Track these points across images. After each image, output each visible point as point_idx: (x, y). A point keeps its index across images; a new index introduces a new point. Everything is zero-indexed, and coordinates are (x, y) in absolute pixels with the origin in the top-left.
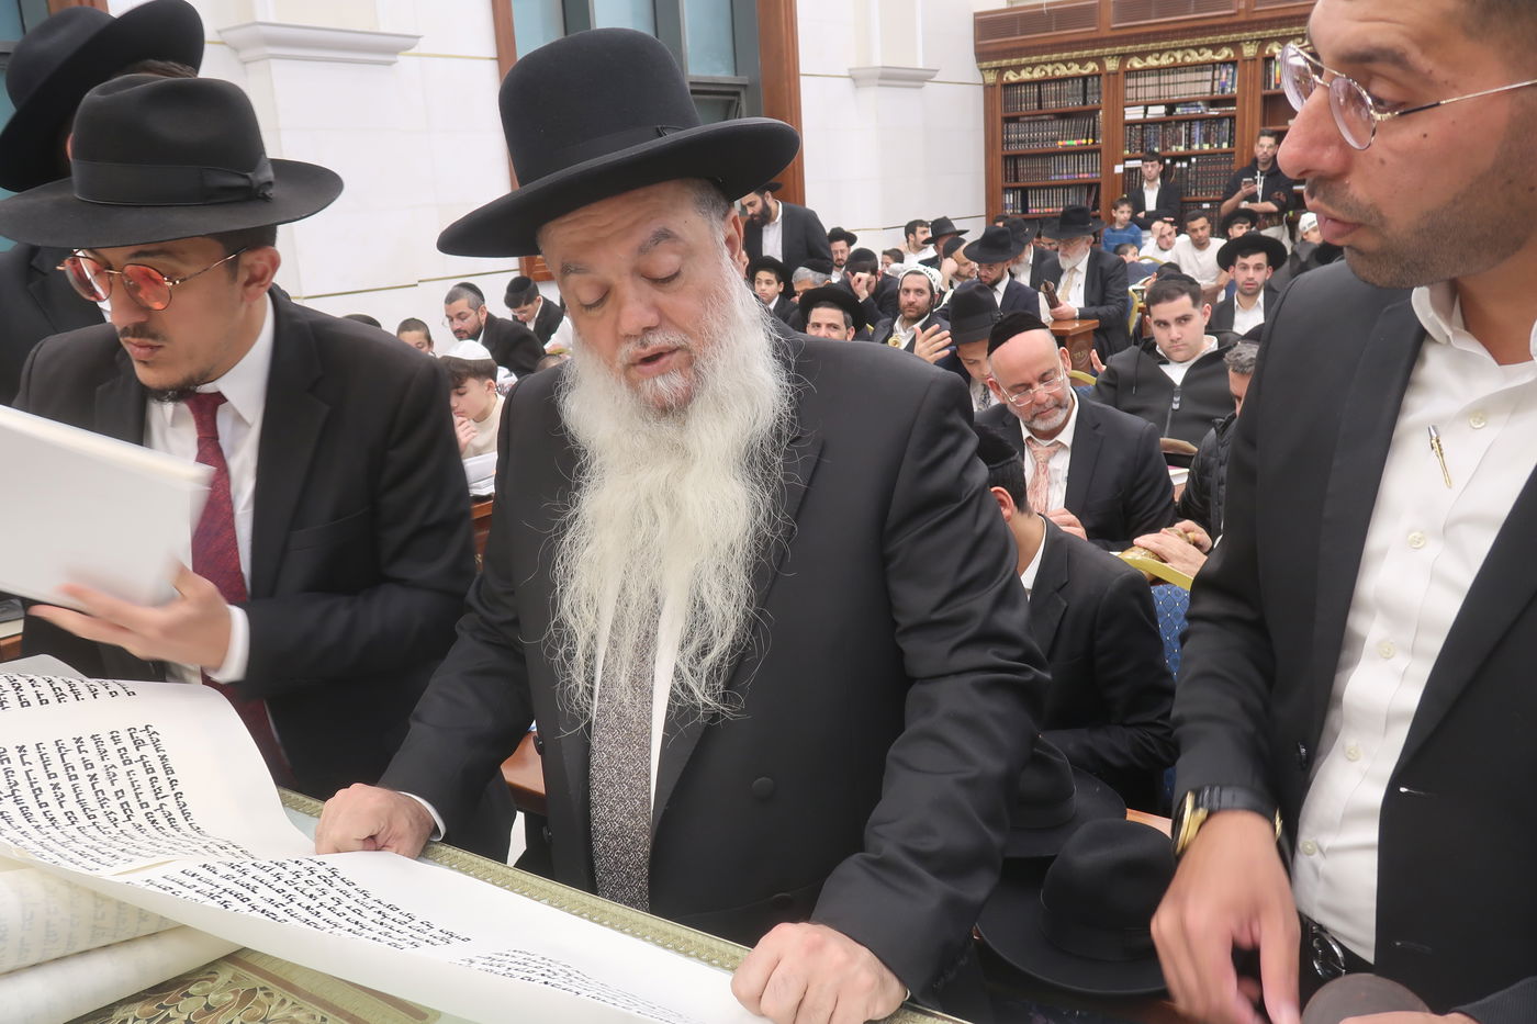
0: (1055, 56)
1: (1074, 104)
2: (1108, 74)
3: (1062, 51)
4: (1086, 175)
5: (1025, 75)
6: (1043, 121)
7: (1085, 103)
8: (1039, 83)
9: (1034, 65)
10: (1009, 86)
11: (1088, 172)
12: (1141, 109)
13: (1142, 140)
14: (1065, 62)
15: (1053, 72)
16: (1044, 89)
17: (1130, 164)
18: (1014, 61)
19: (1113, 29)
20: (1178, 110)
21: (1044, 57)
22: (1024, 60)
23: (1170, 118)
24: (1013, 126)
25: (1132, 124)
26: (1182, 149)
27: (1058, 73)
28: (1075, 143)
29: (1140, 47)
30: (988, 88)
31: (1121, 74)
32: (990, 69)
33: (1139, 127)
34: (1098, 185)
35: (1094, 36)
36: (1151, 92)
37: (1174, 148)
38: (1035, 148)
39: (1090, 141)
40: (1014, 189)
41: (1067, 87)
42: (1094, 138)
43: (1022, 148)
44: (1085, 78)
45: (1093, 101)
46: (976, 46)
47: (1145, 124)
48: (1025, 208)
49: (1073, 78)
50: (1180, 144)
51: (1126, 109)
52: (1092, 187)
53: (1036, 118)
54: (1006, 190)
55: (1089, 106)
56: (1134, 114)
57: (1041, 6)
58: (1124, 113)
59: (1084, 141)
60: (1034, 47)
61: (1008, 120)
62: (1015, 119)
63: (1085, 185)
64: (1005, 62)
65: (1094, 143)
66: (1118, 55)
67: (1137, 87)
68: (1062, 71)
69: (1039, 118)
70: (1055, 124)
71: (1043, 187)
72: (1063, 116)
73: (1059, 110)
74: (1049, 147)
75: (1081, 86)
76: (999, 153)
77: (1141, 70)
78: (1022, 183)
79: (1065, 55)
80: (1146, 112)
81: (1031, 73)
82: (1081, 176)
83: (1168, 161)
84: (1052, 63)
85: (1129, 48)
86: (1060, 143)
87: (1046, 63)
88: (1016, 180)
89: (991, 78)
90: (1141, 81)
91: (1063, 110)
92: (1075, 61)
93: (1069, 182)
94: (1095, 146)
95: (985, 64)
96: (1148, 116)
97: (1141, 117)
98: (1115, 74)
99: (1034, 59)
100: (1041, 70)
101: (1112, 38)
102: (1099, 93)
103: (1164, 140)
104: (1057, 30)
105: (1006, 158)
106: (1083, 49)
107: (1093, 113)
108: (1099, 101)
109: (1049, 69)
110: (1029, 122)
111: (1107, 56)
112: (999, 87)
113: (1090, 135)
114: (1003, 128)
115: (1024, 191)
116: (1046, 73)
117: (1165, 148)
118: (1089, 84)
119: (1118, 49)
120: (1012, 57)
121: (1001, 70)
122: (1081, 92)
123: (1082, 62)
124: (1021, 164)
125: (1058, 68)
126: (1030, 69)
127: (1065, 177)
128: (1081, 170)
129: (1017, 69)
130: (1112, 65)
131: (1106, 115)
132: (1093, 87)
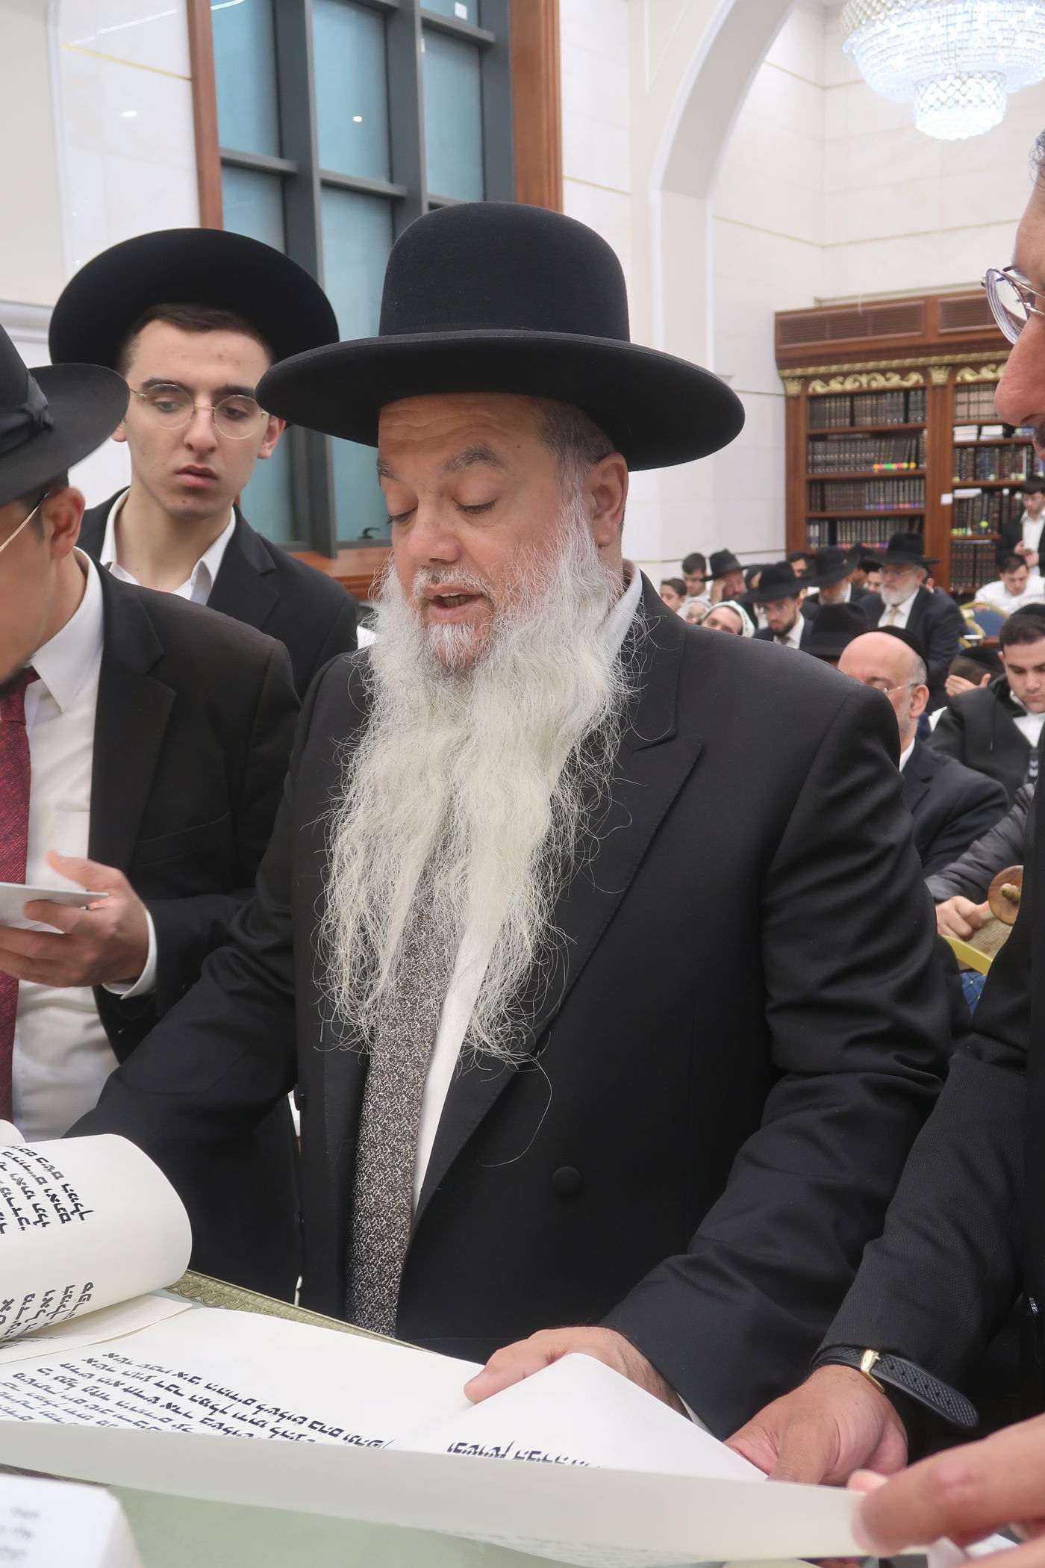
0: (871, 365)
1: (894, 421)
2: (936, 387)
3: (879, 359)
4: (907, 506)
5: (835, 386)
6: (855, 440)
7: (906, 420)
8: (852, 395)
9: (846, 375)
10: (816, 398)
11: (909, 502)
12: (974, 429)
13: (975, 466)
14: (883, 372)
15: (869, 383)
16: (858, 402)
17: (961, 493)
18: (822, 369)
19: (941, 335)
20: (1019, 432)
21: (858, 366)
23: (1008, 440)
24: (820, 446)
25: (963, 446)
26: (1022, 477)
27: (874, 385)
28: (893, 467)
29: (974, 356)
30: (791, 401)
31: (950, 388)
32: (794, 378)
33: (971, 450)
34: (922, 517)
35: (919, 342)
36: (986, 410)
37: (1013, 476)
38: (846, 471)
39: (913, 465)
40: (819, 520)
41: (886, 401)
42: (917, 462)
43: (831, 472)
44: (907, 391)
45: (916, 418)
46: (778, 351)
47: (978, 447)
48: (833, 540)
49: (893, 391)
50: (1020, 472)
51: (956, 429)
52: (915, 520)
53: (849, 437)
54: (811, 521)
55: (912, 423)
56: (964, 434)
57: (855, 306)
58: (953, 434)
59: (905, 465)
60: (847, 354)
61: (814, 438)
62: (822, 438)
63: (905, 516)
64: (811, 370)
65: (917, 468)
66: (947, 365)
67: (969, 403)
68: (880, 382)
69: (852, 436)
70: (871, 444)
71: (856, 519)
72: (880, 435)
73: (875, 428)
74: (862, 471)
75: (901, 400)
76: (803, 476)
77: (974, 384)
78: (830, 512)
79: (883, 364)
80: (979, 433)
81: (842, 383)
82: (901, 506)
83: (1006, 492)
84: (868, 372)
85: (960, 358)
86: (876, 467)
87: (860, 373)
88: (823, 509)
89: (794, 388)
90: (974, 396)
91: (880, 428)
92: (896, 371)
93: (888, 513)
94: (918, 472)
95: (787, 372)
96: (983, 438)
97: (974, 438)
98: (943, 387)
100: (855, 381)
101: (940, 345)
102: (924, 409)
103: (1001, 467)
104: (875, 334)
105: (811, 483)
106: (906, 357)
107: (916, 432)
108: (923, 419)
109: (864, 379)
110: (839, 441)
111: (933, 366)
112: (803, 400)
113: (913, 457)
114: (807, 447)
115: (833, 523)
116: (861, 384)
117: (1002, 475)
118: (912, 399)
120: (819, 364)
121: (807, 380)
122: (901, 407)
123: (903, 372)
124: (831, 492)
125: (875, 379)
126: (842, 379)
127: (882, 507)
128: (901, 499)
129: (826, 378)
130: (939, 377)
131: (932, 435)
132: (916, 402)
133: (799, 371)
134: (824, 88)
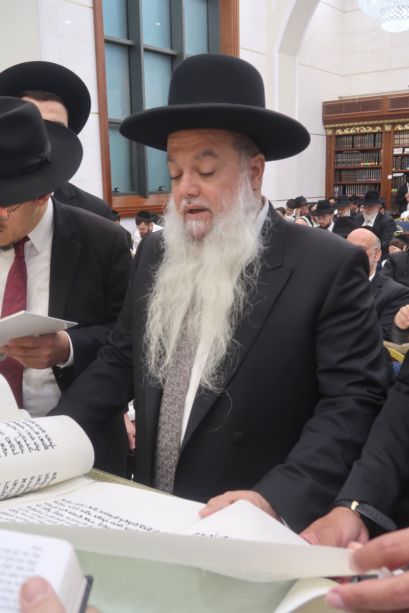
0: (361, 123)
1: (369, 146)
2: (386, 132)
3: (364, 121)
4: (374, 180)
5: (346, 132)
7: (374, 145)
8: (353, 135)
9: (350, 127)
10: (338, 136)
11: (375, 178)
12: (401, 149)
13: (401, 164)
14: (365, 126)
15: (360, 131)
16: (355, 138)
17: (395, 175)
18: (341, 125)
19: (389, 111)
21: (356, 124)
22: (346, 125)
24: (340, 155)
25: (397, 156)
27: (362, 131)
28: (369, 164)
29: (402, 120)
30: (328, 137)
31: (392, 133)
32: (330, 128)
33: (400, 157)
34: (380, 184)
35: (380, 114)
36: (406, 142)
38: (350, 166)
39: (377, 163)
40: (339, 185)
41: (366, 138)
42: (378, 162)
43: (344, 166)
44: (375, 134)
45: (378, 145)
46: (323, 117)
47: (403, 156)
48: (344, 192)
49: (369, 134)
51: (394, 149)
52: (377, 185)
53: (351, 152)
54: (335, 185)
55: (377, 147)
56: (398, 151)
57: (355, 99)
58: (393, 150)
59: (374, 163)
60: (351, 119)
61: (337, 152)
62: (341, 152)
63: (373, 184)
64: (337, 125)
65: (378, 164)
66: (391, 124)
67: (400, 139)
68: (364, 130)
69: (353, 152)
70: (360, 155)
71: (354, 185)
72: (364, 151)
73: (362, 148)
74: (357, 165)
75: (373, 137)
76: (333, 168)
77: (401, 131)
78: (343, 182)
79: (366, 123)
80: (404, 151)
81: (349, 131)
82: (372, 180)
84: (359, 126)
85: (396, 121)
86: (362, 164)
87: (356, 126)
88: (340, 181)
89: (330, 132)
90: (401, 136)
91: (365, 148)
92: (370, 126)
93: (366, 182)
94: (379, 166)
95: (327, 126)
96: (404, 153)
97: (401, 153)
98: (390, 132)
99: (351, 124)
100: (354, 130)
101: (388, 116)
102: (381, 141)
104: (363, 111)
105: (336, 170)
106: (375, 120)
107: (378, 150)
108: (381, 145)
109: (358, 129)
110: (347, 153)
111: (386, 124)
112: (333, 137)
113: (377, 160)
114: (335, 156)
115: (344, 186)
116: (356, 131)
118: (377, 137)
119: (391, 121)
120: (340, 123)
121: (335, 129)
122: (372, 140)
123: (374, 126)
124: (344, 174)
125: (362, 129)
126: (349, 129)
127: (364, 180)
128: (372, 177)
129: (343, 128)
130: (388, 128)
131: (385, 151)
132: (379, 138)
133: (332, 126)
134: (344, 12)
